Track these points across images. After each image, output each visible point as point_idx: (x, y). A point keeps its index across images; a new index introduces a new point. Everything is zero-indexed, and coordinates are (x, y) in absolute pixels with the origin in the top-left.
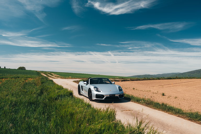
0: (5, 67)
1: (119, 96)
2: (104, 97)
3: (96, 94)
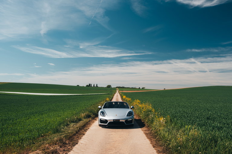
1: (125, 121)
2: (108, 122)
3: (101, 119)
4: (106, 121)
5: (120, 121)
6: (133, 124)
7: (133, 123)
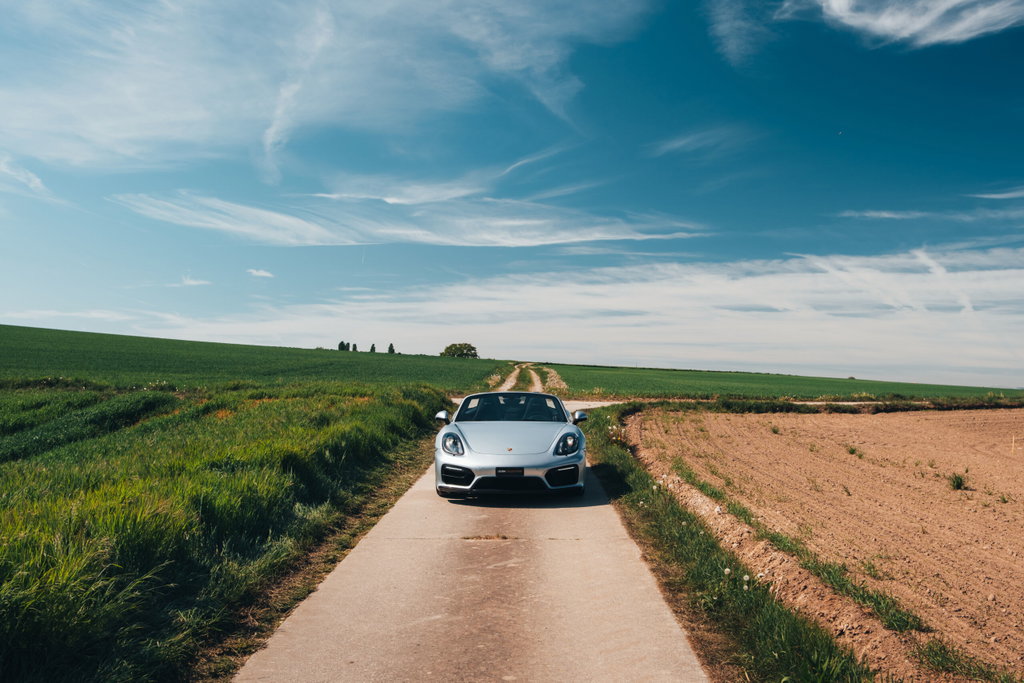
0: (373, 348)
1: (546, 476)
2: (473, 476)
3: (444, 466)
4: (466, 475)
5: (527, 473)
6: (580, 488)
7: (581, 483)
